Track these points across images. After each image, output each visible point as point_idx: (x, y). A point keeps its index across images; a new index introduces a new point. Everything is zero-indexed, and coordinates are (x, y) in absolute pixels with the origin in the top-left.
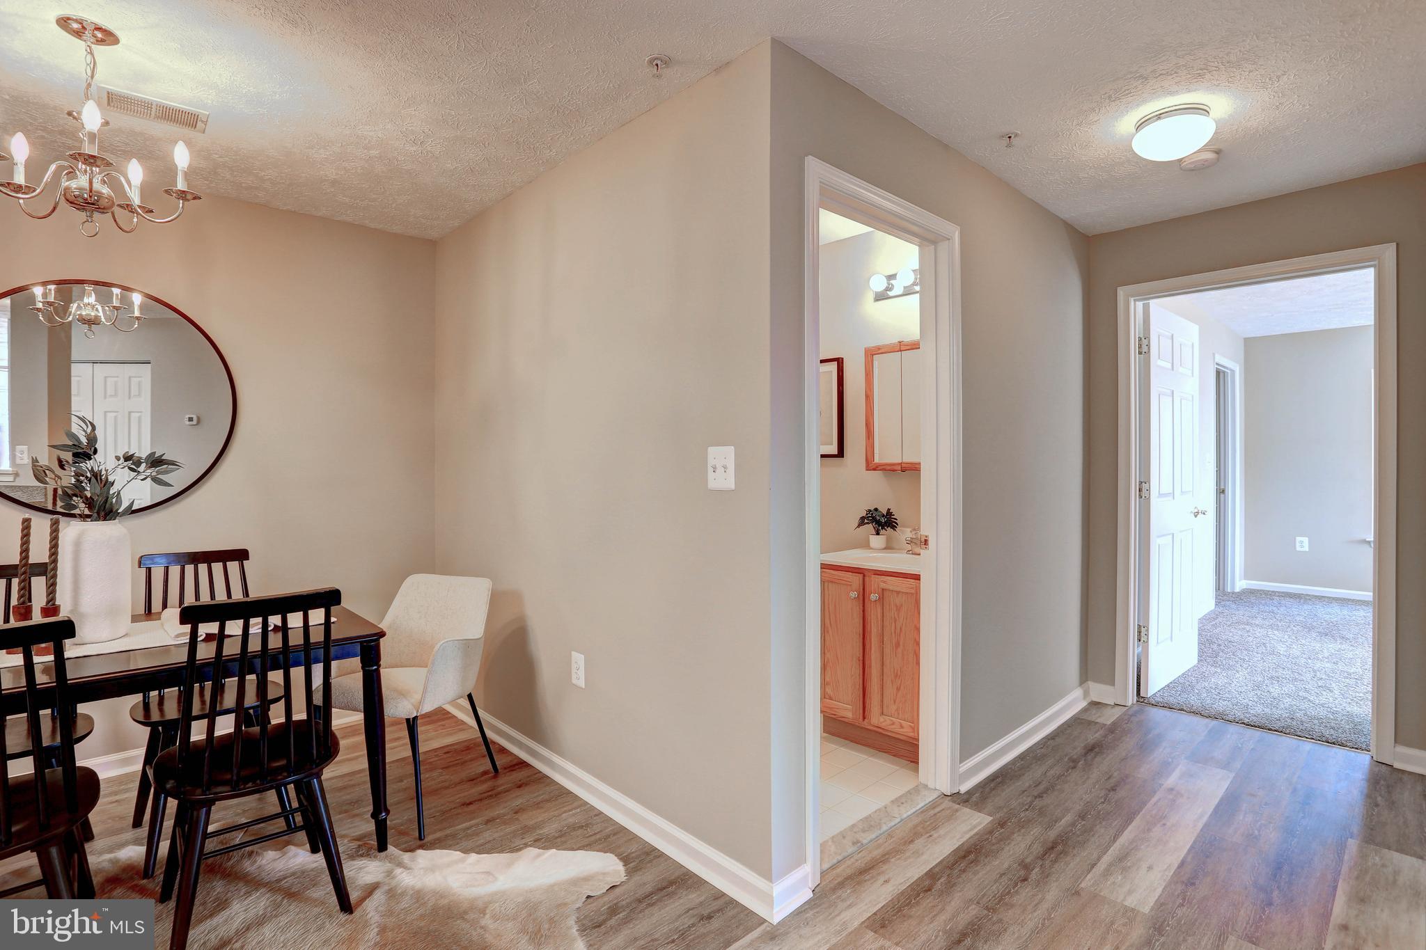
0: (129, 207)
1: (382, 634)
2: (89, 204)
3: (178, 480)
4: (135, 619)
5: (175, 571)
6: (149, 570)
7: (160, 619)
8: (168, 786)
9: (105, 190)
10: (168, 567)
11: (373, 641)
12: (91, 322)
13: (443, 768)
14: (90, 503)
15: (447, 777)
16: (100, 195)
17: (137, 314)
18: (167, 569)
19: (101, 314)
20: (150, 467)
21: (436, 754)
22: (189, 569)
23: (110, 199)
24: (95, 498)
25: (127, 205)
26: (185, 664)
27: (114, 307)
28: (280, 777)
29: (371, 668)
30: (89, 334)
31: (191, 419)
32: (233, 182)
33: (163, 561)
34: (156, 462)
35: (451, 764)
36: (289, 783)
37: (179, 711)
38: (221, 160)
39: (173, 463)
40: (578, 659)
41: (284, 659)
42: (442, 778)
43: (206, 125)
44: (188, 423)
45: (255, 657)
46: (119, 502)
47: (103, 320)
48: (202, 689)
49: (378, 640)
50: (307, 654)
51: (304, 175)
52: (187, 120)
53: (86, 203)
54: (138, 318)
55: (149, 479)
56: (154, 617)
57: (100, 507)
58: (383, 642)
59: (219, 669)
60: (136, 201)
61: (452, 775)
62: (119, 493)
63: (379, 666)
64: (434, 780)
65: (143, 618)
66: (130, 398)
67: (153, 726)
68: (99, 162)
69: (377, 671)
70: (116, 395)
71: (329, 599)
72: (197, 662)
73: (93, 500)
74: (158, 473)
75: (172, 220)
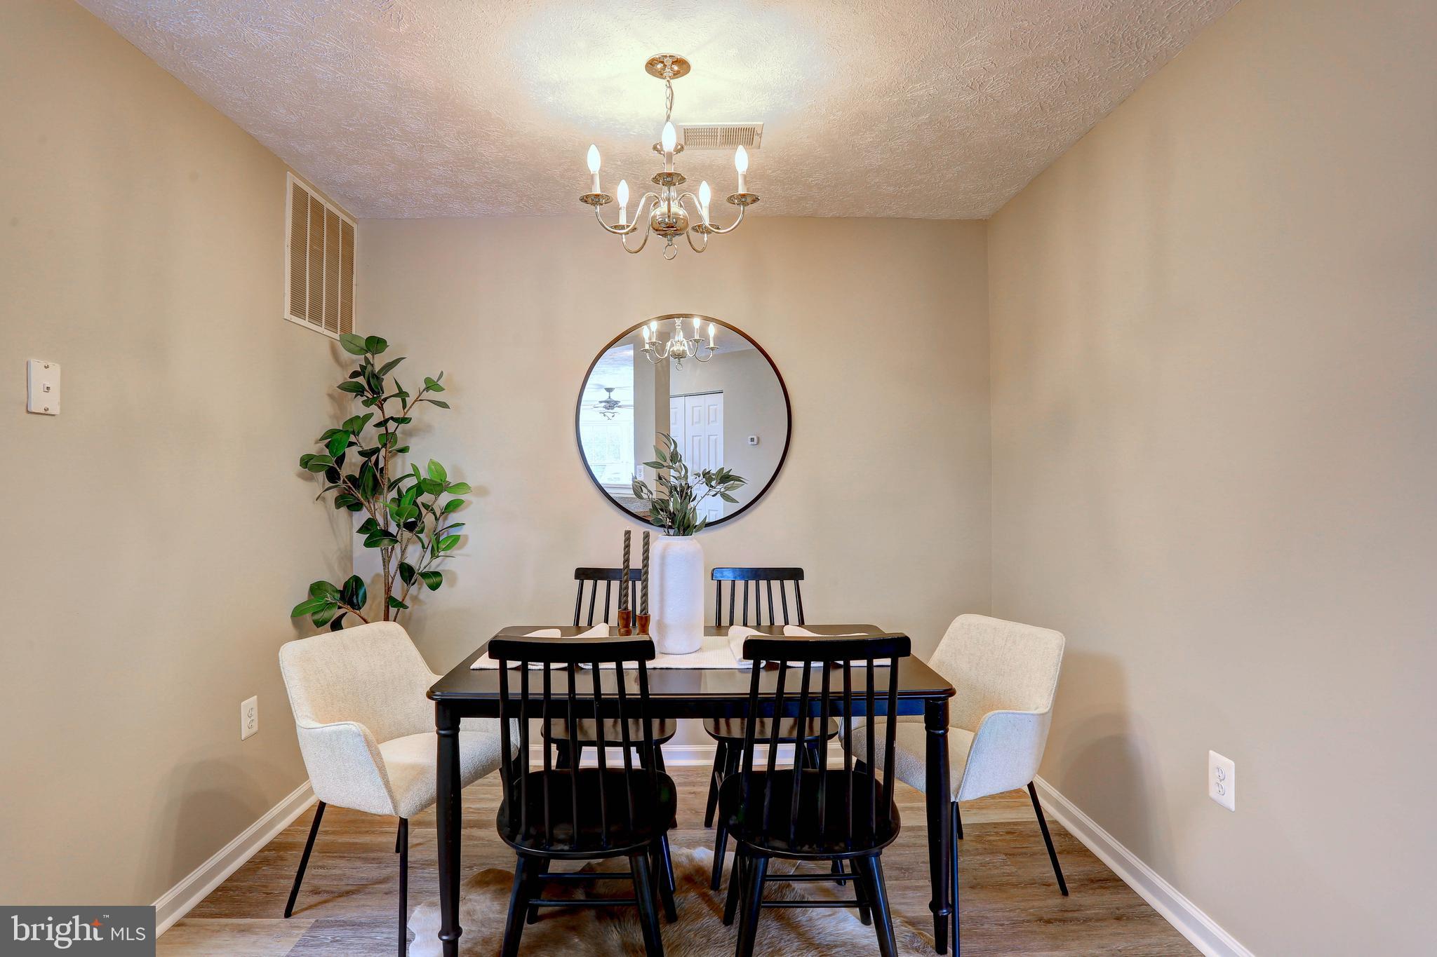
0: (700, 229)
1: (950, 692)
2: (669, 229)
3: (743, 495)
4: (708, 631)
5: (740, 584)
6: (720, 582)
7: (727, 635)
8: (731, 822)
9: (682, 212)
10: (734, 581)
11: (939, 699)
12: (680, 356)
13: (1006, 855)
14: (672, 516)
15: (1014, 869)
16: (677, 216)
17: (712, 345)
18: (733, 582)
19: (686, 348)
20: (719, 483)
21: (996, 830)
22: (752, 584)
23: (685, 220)
24: (676, 513)
25: (699, 226)
26: (748, 696)
27: (695, 340)
28: (837, 848)
29: (937, 732)
30: (679, 366)
31: (752, 440)
32: (784, 197)
33: (730, 575)
34: (725, 478)
35: (1016, 850)
36: (847, 857)
37: (742, 729)
38: (774, 174)
39: (738, 479)
40: (1222, 766)
41: (845, 704)
42: (1007, 869)
43: (760, 138)
44: (750, 443)
45: (813, 699)
46: (695, 517)
47: (688, 353)
48: (762, 724)
49: (946, 699)
50: (869, 703)
51: (849, 170)
52: (745, 136)
53: (668, 227)
54: (712, 349)
55: (719, 495)
56: (723, 631)
57: (680, 522)
58: (952, 701)
59: (778, 705)
60: (707, 222)
61: (1019, 868)
62: (695, 509)
63: (947, 731)
64: (997, 868)
65: (714, 631)
66: (709, 423)
67: (721, 741)
68: (675, 179)
69: (944, 737)
70: (699, 422)
71: (898, 647)
72: (759, 696)
73: (675, 515)
74: (726, 489)
75: (735, 228)
